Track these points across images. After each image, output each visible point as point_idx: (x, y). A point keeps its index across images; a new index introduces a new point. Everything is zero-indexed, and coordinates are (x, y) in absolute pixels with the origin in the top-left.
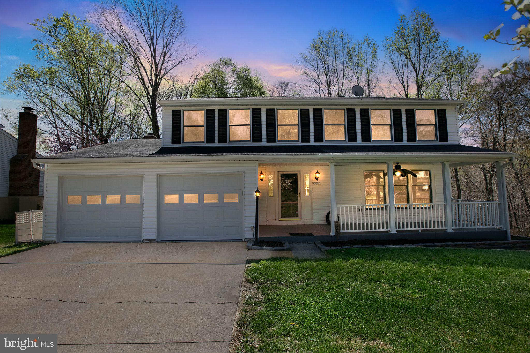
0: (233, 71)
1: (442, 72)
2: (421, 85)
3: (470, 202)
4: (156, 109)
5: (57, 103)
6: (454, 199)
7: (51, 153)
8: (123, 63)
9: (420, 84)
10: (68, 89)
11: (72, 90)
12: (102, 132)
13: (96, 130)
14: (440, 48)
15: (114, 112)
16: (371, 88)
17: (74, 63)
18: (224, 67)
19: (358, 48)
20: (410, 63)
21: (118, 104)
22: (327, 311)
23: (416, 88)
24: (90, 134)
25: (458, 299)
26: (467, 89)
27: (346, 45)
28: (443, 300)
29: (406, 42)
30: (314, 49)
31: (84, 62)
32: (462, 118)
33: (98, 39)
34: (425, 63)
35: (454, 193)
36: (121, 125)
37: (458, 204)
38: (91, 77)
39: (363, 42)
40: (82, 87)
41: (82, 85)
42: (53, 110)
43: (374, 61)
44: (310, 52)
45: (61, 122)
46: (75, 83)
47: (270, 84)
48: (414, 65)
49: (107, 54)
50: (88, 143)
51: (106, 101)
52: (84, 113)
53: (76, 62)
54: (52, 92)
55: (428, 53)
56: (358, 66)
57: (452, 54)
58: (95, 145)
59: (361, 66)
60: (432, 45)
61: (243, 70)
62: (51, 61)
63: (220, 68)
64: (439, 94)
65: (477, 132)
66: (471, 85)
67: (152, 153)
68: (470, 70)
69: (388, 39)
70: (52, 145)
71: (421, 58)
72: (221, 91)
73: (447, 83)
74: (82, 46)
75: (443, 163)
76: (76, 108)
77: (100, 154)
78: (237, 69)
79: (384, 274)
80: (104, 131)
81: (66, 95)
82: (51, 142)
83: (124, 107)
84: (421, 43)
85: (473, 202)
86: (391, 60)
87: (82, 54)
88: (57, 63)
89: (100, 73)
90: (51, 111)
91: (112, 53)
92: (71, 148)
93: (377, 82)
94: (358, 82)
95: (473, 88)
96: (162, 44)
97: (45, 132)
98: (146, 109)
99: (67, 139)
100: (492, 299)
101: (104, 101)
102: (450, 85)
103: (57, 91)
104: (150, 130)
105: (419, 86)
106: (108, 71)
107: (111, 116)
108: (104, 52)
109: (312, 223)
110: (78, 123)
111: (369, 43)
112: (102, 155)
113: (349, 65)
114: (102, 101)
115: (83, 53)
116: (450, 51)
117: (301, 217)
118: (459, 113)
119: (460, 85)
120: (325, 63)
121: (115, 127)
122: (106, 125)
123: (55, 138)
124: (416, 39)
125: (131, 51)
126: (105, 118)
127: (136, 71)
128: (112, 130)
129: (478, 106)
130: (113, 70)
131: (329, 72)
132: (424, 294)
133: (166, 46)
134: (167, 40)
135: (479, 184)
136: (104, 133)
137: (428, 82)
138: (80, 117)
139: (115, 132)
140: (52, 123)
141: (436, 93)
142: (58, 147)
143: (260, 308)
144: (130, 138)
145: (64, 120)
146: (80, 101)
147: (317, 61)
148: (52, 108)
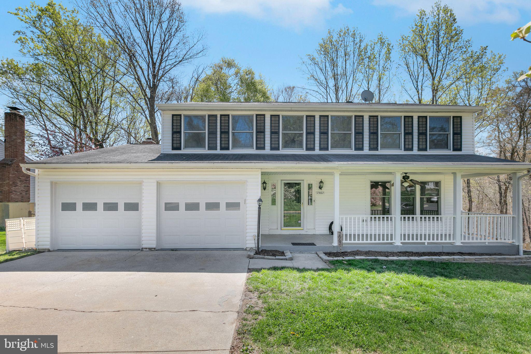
0: (237, 74)
1: (461, 75)
2: (437, 90)
3: (482, 215)
4: (155, 113)
5: (46, 104)
6: (464, 211)
7: (42, 157)
8: (117, 60)
9: (436, 88)
10: (58, 88)
11: (62, 89)
12: (97, 136)
13: (90, 133)
14: (461, 48)
15: (110, 115)
16: (381, 93)
17: (63, 59)
18: (227, 69)
19: (370, 49)
20: (426, 65)
21: (113, 106)
22: (328, 322)
23: (432, 93)
24: (84, 137)
25: (463, 313)
26: (488, 95)
27: (358, 45)
28: (447, 314)
29: (423, 41)
30: (323, 49)
31: (74, 58)
32: (479, 126)
33: (88, 33)
34: (443, 65)
35: (465, 206)
36: (117, 129)
37: (468, 217)
38: (82, 75)
39: (376, 41)
40: (73, 87)
41: (72, 84)
42: (41, 111)
43: (387, 63)
44: (319, 53)
45: (51, 124)
46: (65, 81)
47: (275, 88)
48: (431, 67)
49: (99, 50)
50: (81, 147)
51: (100, 102)
52: (76, 115)
53: (66, 58)
54: (40, 91)
55: (447, 53)
56: (369, 69)
57: (474, 55)
58: (90, 150)
59: (373, 69)
60: (452, 44)
61: (246, 72)
62: (37, 57)
63: (223, 70)
64: (456, 100)
65: (495, 141)
66: (493, 90)
67: (150, 159)
68: (492, 73)
69: (404, 38)
70: (43, 149)
71: (439, 60)
72: (224, 95)
73: (465, 88)
74: (71, 40)
75: (454, 174)
76: (68, 109)
77: (95, 159)
78: (241, 71)
79: (386, 286)
80: (98, 135)
81: (55, 94)
82: (42, 146)
83: (119, 110)
84: (440, 42)
85: (485, 215)
86: (405, 62)
87: (71, 50)
88: (44, 59)
89: (93, 71)
90: (40, 112)
91: (105, 49)
92: (63, 152)
93: (389, 87)
94: (368, 87)
95: (493, 94)
96: (160, 40)
97: (34, 135)
98: (144, 112)
99: (59, 142)
100: (498, 314)
101: (98, 103)
102: (468, 89)
103: (45, 89)
104: (149, 135)
105: (435, 91)
106: (101, 70)
107: (106, 119)
108: (95, 48)
109: (315, 233)
110: (70, 125)
111: (382, 43)
112: (98, 160)
113: (360, 67)
114: (95, 103)
115: (72, 48)
116: (472, 52)
117: (303, 227)
118: (476, 121)
119: (480, 90)
120: (334, 64)
121: (111, 131)
122: (101, 128)
123: (45, 141)
124: (435, 38)
125: (126, 48)
126: (99, 121)
127: (132, 70)
128: (108, 134)
129: (498, 113)
130: (107, 68)
131: (337, 75)
132: (428, 307)
133: (163, 43)
134: (165, 37)
135: (492, 197)
136: (99, 137)
137: (445, 86)
138: (72, 119)
139: (110, 136)
140: (42, 125)
141: (452, 99)
142: (49, 151)
143: (260, 317)
144: (127, 143)
145: (55, 122)
146: (72, 101)
147: (325, 63)
148: (41, 109)
